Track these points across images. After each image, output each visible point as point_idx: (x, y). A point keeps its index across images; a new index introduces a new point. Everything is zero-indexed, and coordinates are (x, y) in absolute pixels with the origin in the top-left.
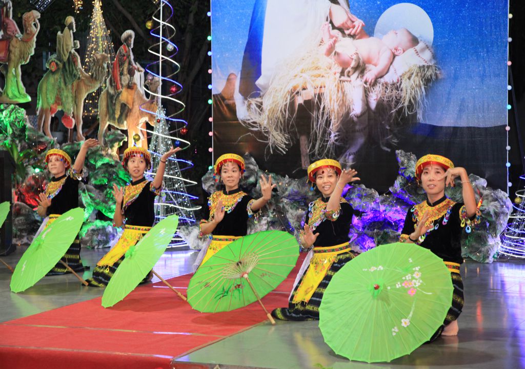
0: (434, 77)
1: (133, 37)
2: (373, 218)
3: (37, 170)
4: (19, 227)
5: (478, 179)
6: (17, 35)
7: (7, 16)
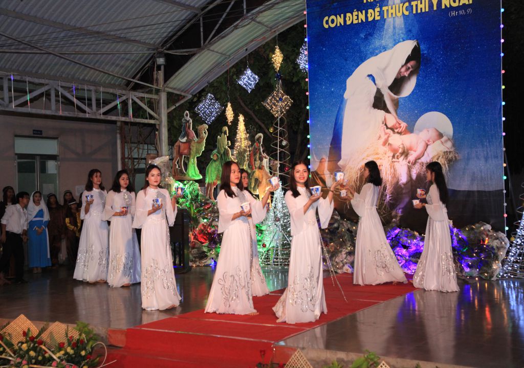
0: (454, 158)
1: (262, 138)
2: (415, 250)
3: (205, 220)
4: (194, 255)
5: (485, 225)
6: (194, 139)
7: (189, 128)
